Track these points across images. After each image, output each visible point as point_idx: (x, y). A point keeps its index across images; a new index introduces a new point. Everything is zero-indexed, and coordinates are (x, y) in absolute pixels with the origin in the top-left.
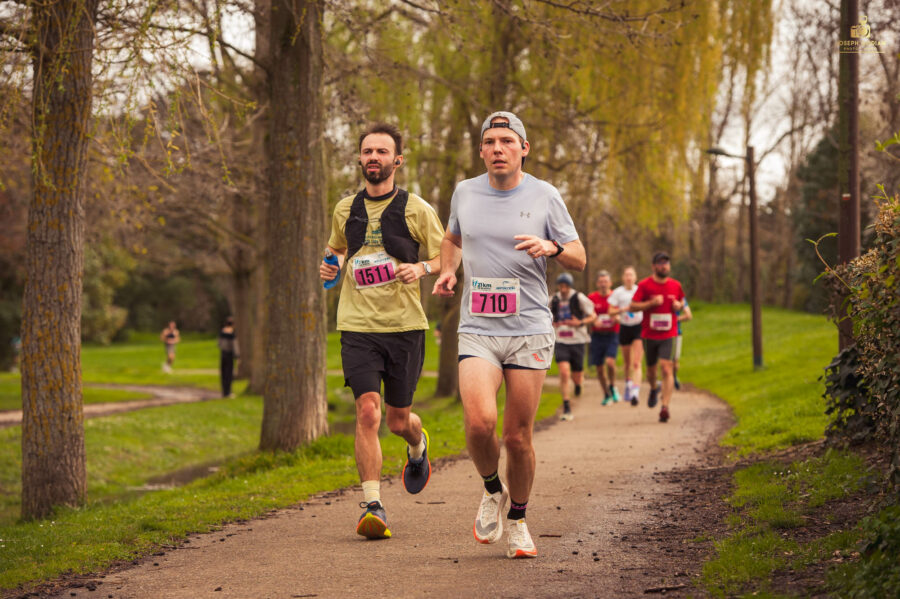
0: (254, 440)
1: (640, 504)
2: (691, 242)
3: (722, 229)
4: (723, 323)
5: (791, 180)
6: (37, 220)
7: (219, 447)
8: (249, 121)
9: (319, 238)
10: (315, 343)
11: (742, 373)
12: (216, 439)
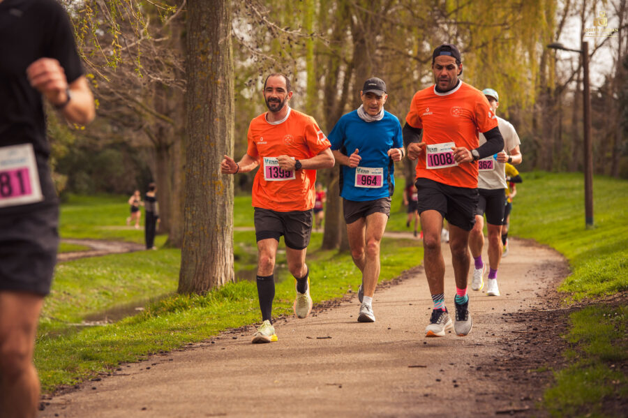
0: (172, 284)
1: (491, 340)
2: (534, 121)
3: (561, 110)
4: (561, 189)
5: (618, 69)
7: (144, 291)
8: (167, 20)
9: (227, 119)
10: (223, 206)
11: (576, 231)
12: (142, 284)
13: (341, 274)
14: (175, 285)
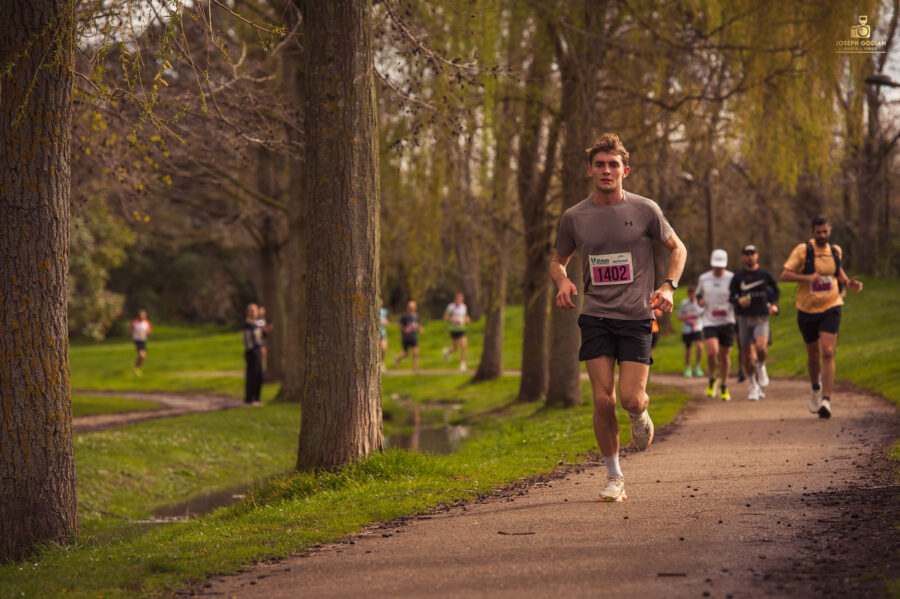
0: (288, 458)
1: (787, 533)
2: (846, 199)
3: (887, 181)
4: (890, 304)
6: (9, 179)
7: (245, 468)
8: (275, 51)
9: (368, 199)
10: (365, 333)
12: (242, 458)
13: (549, 438)
14: (293, 459)
